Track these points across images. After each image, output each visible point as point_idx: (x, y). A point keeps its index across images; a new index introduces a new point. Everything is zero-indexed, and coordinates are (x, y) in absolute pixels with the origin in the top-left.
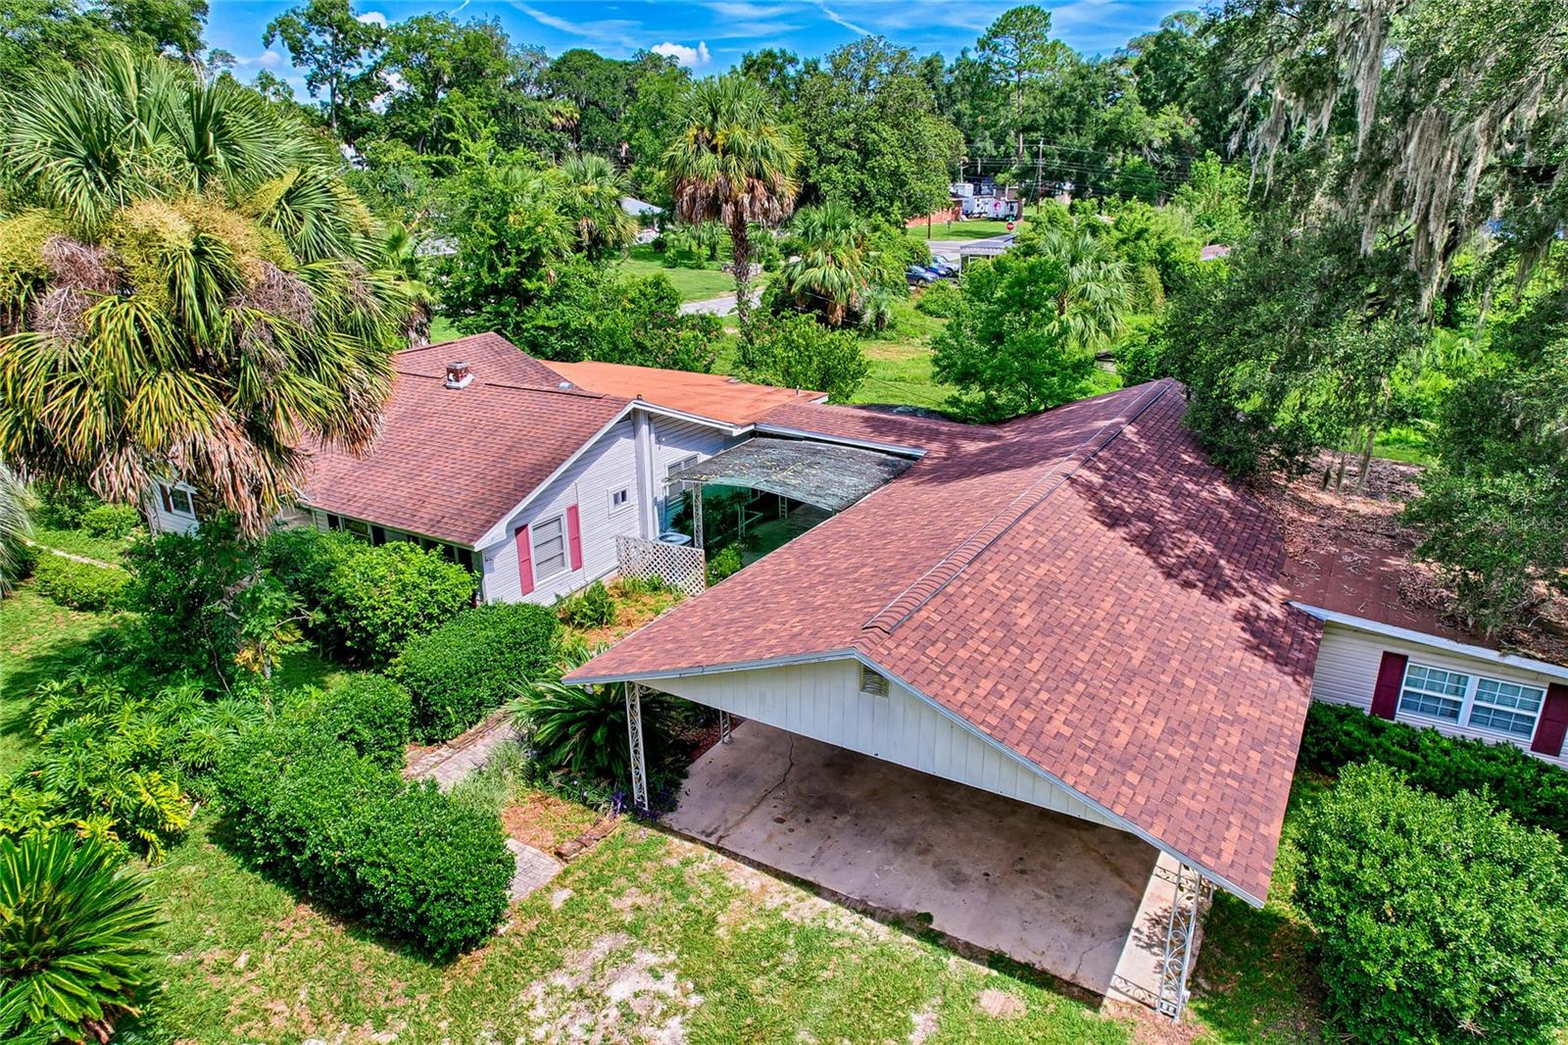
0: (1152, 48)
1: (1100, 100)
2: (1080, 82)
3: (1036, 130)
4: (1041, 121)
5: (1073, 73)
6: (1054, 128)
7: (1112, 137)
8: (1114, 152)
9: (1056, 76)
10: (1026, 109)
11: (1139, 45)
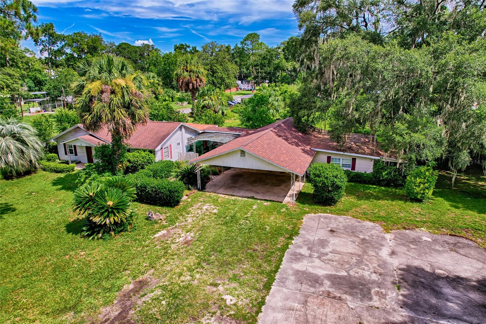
0: (286, 45)
1: (274, 58)
2: (268, 53)
3: (258, 66)
4: (259, 64)
5: (266, 51)
6: (263, 66)
7: (278, 68)
8: (279, 72)
9: (262, 52)
10: (255, 61)
11: (283, 44)
